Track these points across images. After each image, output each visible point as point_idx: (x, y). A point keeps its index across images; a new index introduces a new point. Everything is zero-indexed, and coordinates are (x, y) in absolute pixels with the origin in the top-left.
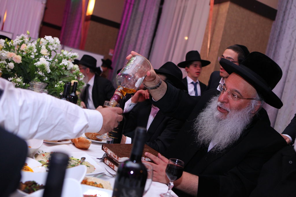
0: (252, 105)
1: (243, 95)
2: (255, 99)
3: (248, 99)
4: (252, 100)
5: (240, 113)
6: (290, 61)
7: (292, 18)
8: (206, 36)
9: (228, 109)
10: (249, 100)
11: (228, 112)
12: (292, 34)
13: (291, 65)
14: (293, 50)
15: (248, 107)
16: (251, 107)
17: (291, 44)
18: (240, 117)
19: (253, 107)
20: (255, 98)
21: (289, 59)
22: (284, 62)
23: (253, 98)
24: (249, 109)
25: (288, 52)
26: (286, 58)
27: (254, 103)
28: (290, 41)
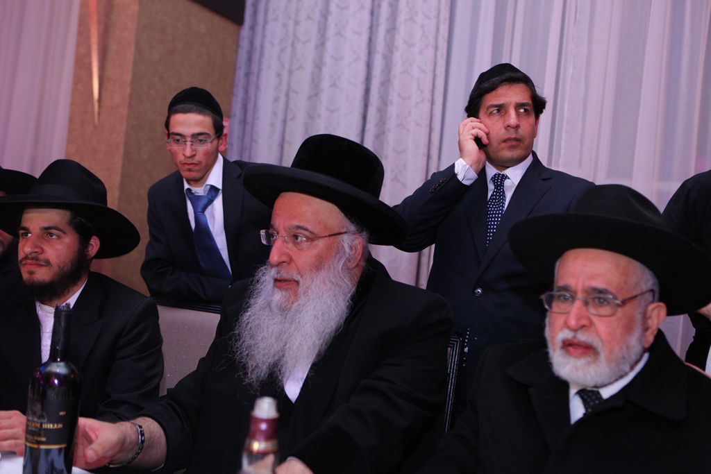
0: (343, 247)
1: (315, 232)
2: (345, 233)
3: (329, 236)
4: (340, 237)
5: (323, 273)
6: (285, 121)
7: (276, 19)
8: (82, 64)
9: (296, 277)
10: (333, 237)
11: (297, 282)
12: (279, 57)
13: (288, 130)
14: (287, 95)
15: (337, 253)
16: (345, 252)
17: (280, 81)
18: (328, 283)
19: (347, 250)
20: (345, 230)
21: (280, 116)
22: (272, 125)
23: (342, 231)
24: (341, 258)
25: (276, 100)
26: (275, 114)
27: (346, 241)
28: (279, 75)
